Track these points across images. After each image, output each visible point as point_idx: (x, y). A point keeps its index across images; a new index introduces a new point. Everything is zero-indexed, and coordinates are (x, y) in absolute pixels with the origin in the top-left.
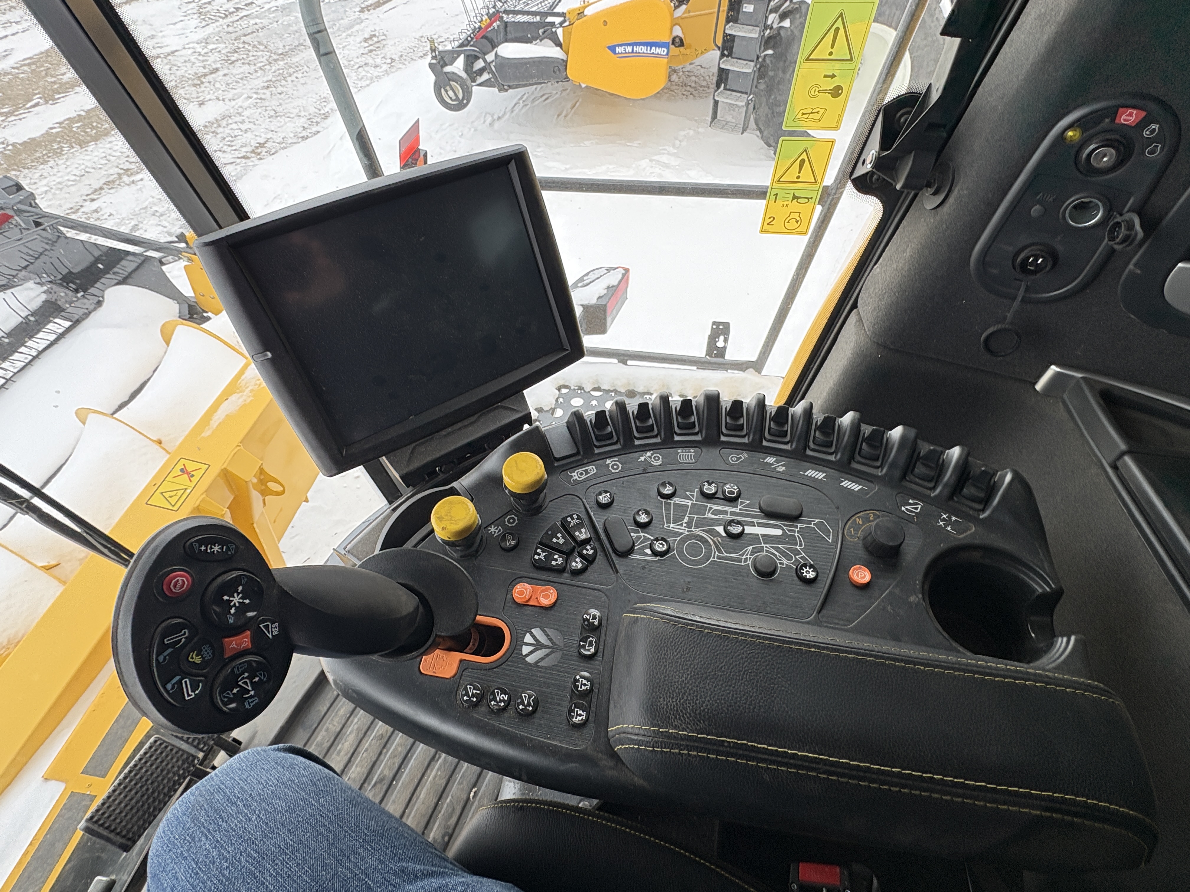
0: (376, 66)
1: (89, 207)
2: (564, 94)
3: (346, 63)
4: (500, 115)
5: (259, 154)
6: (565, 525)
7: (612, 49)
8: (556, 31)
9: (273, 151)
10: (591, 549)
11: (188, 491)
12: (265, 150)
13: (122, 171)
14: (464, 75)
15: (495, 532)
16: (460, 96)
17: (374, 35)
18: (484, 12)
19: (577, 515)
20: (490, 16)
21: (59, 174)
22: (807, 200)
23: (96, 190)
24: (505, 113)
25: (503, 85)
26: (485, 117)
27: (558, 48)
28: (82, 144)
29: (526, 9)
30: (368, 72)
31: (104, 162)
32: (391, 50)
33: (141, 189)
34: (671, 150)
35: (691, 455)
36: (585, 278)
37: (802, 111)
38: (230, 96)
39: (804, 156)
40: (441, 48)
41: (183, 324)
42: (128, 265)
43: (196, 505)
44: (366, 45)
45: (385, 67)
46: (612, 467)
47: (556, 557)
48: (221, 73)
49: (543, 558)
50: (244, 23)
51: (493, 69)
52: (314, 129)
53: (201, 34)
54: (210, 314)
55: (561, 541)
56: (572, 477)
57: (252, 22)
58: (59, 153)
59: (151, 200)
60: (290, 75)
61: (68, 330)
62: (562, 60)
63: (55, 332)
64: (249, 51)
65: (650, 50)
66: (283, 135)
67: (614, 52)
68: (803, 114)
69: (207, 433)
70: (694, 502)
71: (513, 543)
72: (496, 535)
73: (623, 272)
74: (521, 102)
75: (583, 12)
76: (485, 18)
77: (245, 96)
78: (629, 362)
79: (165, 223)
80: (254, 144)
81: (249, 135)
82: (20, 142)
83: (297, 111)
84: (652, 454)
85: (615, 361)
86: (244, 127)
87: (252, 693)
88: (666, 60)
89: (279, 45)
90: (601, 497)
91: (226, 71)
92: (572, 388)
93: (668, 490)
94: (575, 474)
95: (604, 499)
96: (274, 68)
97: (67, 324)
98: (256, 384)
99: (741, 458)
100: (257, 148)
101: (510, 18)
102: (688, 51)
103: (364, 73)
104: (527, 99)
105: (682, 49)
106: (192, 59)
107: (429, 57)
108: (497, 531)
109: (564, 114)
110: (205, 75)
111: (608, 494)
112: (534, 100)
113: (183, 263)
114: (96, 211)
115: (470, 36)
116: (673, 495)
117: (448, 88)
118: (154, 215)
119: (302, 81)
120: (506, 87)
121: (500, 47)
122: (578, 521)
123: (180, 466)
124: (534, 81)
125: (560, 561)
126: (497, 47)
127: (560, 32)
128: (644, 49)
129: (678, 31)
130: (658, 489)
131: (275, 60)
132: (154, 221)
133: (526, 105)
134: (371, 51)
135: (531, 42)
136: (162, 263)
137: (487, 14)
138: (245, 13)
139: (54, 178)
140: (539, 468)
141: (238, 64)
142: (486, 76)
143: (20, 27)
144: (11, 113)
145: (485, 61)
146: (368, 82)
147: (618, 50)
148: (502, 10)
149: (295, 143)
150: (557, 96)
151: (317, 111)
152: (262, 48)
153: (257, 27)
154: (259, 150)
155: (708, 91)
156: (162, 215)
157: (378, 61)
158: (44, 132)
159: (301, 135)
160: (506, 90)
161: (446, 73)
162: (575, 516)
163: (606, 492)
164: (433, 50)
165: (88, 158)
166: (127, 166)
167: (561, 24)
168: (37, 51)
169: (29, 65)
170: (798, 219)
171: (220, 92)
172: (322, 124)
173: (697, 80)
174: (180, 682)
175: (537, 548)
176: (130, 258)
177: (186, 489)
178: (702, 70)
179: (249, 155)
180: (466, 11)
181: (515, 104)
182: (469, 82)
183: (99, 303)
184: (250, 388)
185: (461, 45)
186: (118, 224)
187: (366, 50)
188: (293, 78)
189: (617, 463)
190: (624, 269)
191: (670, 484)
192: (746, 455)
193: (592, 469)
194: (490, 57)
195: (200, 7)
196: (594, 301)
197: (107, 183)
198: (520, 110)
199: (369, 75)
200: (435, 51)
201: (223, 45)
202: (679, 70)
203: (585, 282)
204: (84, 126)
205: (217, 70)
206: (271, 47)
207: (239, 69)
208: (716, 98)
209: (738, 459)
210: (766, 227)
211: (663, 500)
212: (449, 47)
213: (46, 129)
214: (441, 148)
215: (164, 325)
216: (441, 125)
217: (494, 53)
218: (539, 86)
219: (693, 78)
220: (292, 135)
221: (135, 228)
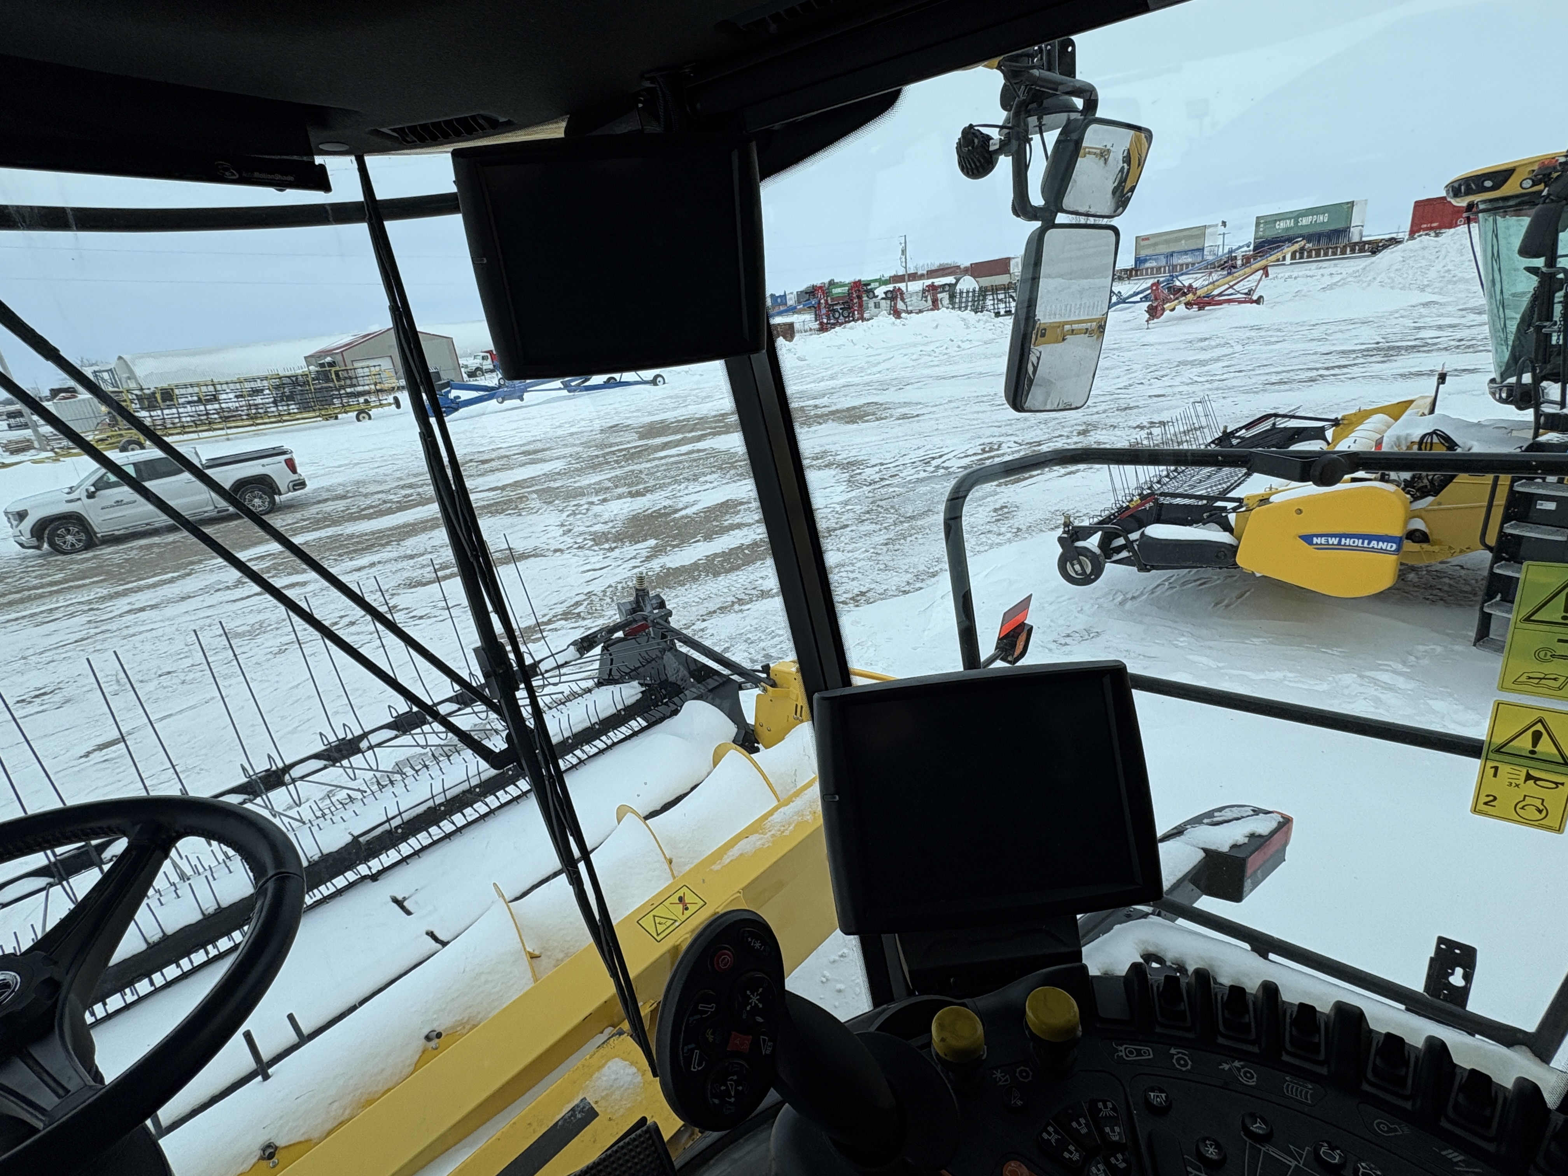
0: (1000, 534)
1: (700, 625)
2: (1229, 580)
3: (969, 529)
4: (1135, 595)
5: (857, 601)
6: (1094, 1111)
7: (1308, 539)
8: (1226, 516)
9: (871, 600)
10: (1123, 1160)
11: (677, 924)
12: (864, 598)
13: (736, 600)
14: (1097, 551)
15: (1000, 1080)
16: (1088, 571)
17: (1006, 507)
18: (1136, 493)
19: (1113, 1104)
20: (1143, 497)
21: (689, 596)
22: (1554, 786)
23: (710, 612)
24: (1142, 594)
25: (1146, 565)
26: (1116, 593)
27: (1227, 533)
28: (716, 574)
29: (1190, 492)
30: (989, 539)
31: (726, 590)
32: (1020, 520)
33: (744, 617)
34: (1399, 667)
35: (1307, 1093)
36: (1216, 814)
37: (1526, 675)
38: (850, 548)
39: (1539, 727)
40: (1077, 523)
41: (736, 749)
42: (712, 683)
43: (678, 943)
44: (995, 514)
45: (1009, 535)
46: (1178, 1060)
47: (1072, 1148)
48: (849, 529)
49: (1053, 1141)
50: (883, 491)
51: (1136, 547)
52: (918, 585)
53: (845, 497)
54: (760, 746)
55: (1084, 1131)
56: (1117, 1051)
57: (891, 490)
58: (695, 580)
59: (749, 627)
60: (911, 536)
61: (643, 730)
62: (1231, 545)
63: (632, 729)
64: (880, 513)
65: (1369, 544)
66: (885, 587)
67: (1310, 543)
68: (1530, 678)
69: (716, 867)
70: (1301, 1165)
71: (1019, 1103)
72: (1000, 1083)
73: (1281, 820)
74: (1167, 583)
75: (1268, 499)
76: (1136, 498)
77: (864, 549)
78: (1272, 956)
79: (752, 651)
80: (856, 591)
81: (855, 583)
82: (674, 567)
83: (907, 567)
84: (1243, 1067)
85: (1247, 946)
86: (852, 576)
87: (733, 1100)
88: (1394, 557)
89: (909, 510)
90: (1152, 1094)
91: (854, 528)
92: (1168, 963)
93: (1258, 1127)
94: (1122, 1048)
95: (1157, 1098)
96: (897, 529)
97: (644, 724)
98: (779, 830)
99: (1395, 1130)
100: (858, 595)
101: (1167, 501)
102: (1436, 548)
103: (984, 540)
104: (1176, 581)
105: (1425, 546)
106: (830, 516)
107: (1061, 530)
108: (1003, 1079)
109: (1226, 602)
110: (835, 529)
111: (1163, 1095)
112: (1184, 584)
113: (757, 691)
114: (702, 630)
115: (1114, 514)
116: (1266, 1139)
117: (1075, 562)
118: (745, 641)
119: (920, 541)
120: (1148, 567)
121: (1148, 527)
122: (1112, 1113)
123: (680, 893)
124: (1188, 564)
125: (1076, 1157)
126: (1145, 527)
127: (1232, 517)
128: (1359, 542)
129: (1418, 524)
130: (1243, 1122)
131: (901, 522)
132: (744, 646)
133: (1172, 588)
134: (998, 520)
135: (1191, 525)
136: (741, 688)
137: (1139, 495)
138: (887, 482)
139: (684, 598)
140: (1072, 1014)
141: (866, 523)
142: (1124, 554)
143: (712, 485)
144: (677, 546)
145: (1127, 539)
146: (987, 548)
147: (1315, 540)
148: (1158, 492)
149: (895, 596)
150: (1218, 582)
151: (926, 569)
152: (892, 511)
153: (894, 494)
154: (859, 598)
155: (1474, 599)
156: (752, 643)
157: (1003, 530)
158: (693, 561)
159: (903, 589)
160: (1149, 571)
161: (1077, 547)
162: (1109, 1105)
163: (1162, 1091)
164: (1066, 525)
165: (715, 586)
166: (743, 596)
167: (1234, 510)
168: (715, 503)
169: (705, 512)
170: (1541, 807)
171: (843, 544)
172: (928, 582)
173: (1452, 582)
174: (693, 1050)
175: (1049, 1124)
176: (716, 677)
177: (676, 921)
178: (1463, 572)
179: (848, 601)
180: (1114, 490)
181: (1158, 586)
182: (1102, 558)
183: (675, 712)
184: (773, 832)
185: (1100, 523)
186: (715, 644)
187: (994, 519)
188: (913, 538)
189: (1186, 1058)
190: (1283, 816)
191: (1264, 1121)
192: (1407, 1131)
193: (1148, 1053)
194: (1134, 536)
195: (851, 477)
196: (1225, 848)
197: (720, 609)
198: (1163, 593)
199: (989, 542)
200: (1068, 526)
201: (859, 507)
202: (1421, 567)
203: (1215, 819)
204: (723, 561)
205: (847, 526)
206: (902, 511)
207: (867, 527)
208: (1486, 610)
209: (1390, 1130)
210: (1480, 806)
211: (1249, 1141)
212: (1086, 523)
213: (696, 559)
214: (1051, 621)
215: (720, 745)
216: (1058, 597)
217: (1140, 532)
218: (1195, 570)
219: (1447, 580)
220: (894, 588)
221: (727, 649)
